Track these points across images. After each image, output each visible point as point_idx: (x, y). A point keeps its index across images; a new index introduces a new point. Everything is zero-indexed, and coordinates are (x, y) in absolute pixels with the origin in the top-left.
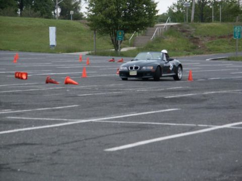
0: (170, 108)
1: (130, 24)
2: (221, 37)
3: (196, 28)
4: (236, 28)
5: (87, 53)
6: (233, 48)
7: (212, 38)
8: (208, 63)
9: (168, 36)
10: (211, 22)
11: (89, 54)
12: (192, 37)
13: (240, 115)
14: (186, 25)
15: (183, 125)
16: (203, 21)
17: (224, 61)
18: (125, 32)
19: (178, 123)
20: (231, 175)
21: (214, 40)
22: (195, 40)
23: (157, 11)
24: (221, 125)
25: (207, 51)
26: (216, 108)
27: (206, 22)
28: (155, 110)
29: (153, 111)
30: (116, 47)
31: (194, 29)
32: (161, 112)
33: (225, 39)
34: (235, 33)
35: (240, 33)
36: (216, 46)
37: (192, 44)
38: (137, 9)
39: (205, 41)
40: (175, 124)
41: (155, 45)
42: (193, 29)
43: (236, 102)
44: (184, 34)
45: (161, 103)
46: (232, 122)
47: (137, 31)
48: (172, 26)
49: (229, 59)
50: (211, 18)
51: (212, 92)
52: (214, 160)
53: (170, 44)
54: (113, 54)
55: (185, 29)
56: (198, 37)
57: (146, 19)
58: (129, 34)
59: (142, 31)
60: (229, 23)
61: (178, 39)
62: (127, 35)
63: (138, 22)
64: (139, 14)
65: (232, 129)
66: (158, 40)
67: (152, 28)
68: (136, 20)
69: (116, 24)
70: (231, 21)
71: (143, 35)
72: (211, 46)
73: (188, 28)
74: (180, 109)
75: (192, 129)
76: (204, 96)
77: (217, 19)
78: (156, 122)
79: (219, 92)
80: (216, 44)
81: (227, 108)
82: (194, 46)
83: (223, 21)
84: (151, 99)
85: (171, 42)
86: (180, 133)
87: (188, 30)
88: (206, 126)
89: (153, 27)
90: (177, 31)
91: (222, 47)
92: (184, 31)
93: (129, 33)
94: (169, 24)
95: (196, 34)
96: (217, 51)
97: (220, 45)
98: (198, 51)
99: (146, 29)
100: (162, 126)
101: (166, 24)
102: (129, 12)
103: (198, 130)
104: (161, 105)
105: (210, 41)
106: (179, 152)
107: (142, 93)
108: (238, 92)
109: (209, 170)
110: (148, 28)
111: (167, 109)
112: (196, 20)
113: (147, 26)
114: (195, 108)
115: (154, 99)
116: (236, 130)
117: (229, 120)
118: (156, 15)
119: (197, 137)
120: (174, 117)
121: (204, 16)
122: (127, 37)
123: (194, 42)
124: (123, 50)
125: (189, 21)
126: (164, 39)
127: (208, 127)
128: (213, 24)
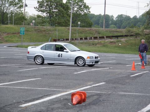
2: (13, 34)
4: (22, 29)
6: (20, 40)
7: (8, 34)
8: (5, 48)
10: (8, 24)
16: (3, 23)
17: (14, 48)
21: (9, 35)
25: (5, 41)
33: (16, 35)
34: (21, 31)
35: (24, 31)
36: (10, 39)
39: (4, 36)
49: (17, 47)
50: (8, 22)
60: (19, 26)
72: (7, 39)
77: (11, 23)
80: (9, 38)
83: (15, 24)
91: (13, 39)
96: (11, 41)
97: (12, 38)
105: (7, 36)
128: (9, 26)
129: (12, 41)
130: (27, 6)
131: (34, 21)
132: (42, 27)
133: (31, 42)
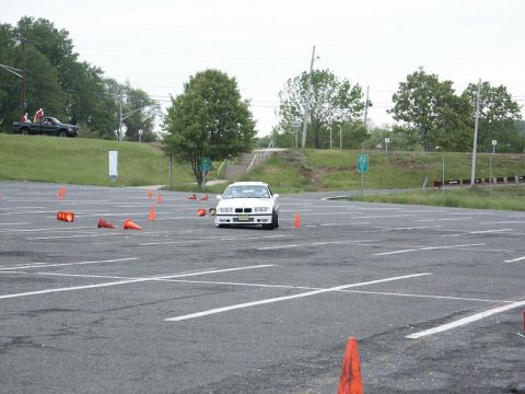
1: (220, 148)
2: (342, 169)
3: (308, 156)
4: (361, 158)
5: (160, 186)
6: (357, 184)
7: (330, 169)
8: (323, 203)
9: (271, 166)
10: (329, 148)
11: (163, 189)
12: (303, 167)
14: (294, 151)
16: (318, 146)
17: (344, 202)
18: (213, 160)
21: (332, 173)
22: (307, 172)
23: (256, 132)
25: (322, 187)
30: (200, 179)
31: (306, 157)
33: (346, 172)
34: (359, 164)
35: (366, 164)
36: (335, 181)
37: (302, 178)
38: (228, 128)
39: (320, 174)
42: (304, 157)
44: (292, 163)
47: (228, 158)
48: (275, 153)
49: (351, 199)
50: (329, 143)
53: (273, 177)
54: (194, 190)
55: (294, 157)
56: (311, 167)
57: (241, 142)
58: (218, 163)
59: (236, 159)
60: (353, 151)
61: (284, 170)
62: (214, 163)
63: (230, 146)
64: (231, 136)
66: (257, 171)
67: (249, 155)
68: (228, 144)
69: (201, 149)
70: (356, 148)
71: (236, 164)
72: (328, 181)
73: (298, 156)
77: (336, 145)
80: (332, 179)
82: (305, 180)
83: (344, 147)
85: (274, 174)
87: (298, 158)
89: (250, 153)
90: (282, 159)
91: (342, 182)
92: (292, 160)
93: (217, 160)
94: (271, 150)
95: (309, 165)
96: (336, 187)
97: (340, 180)
98: (310, 186)
99: (240, 156)
101: (268, 150)
102: (218, 132)
105: (327, 174)
110: (244, 154)
112: (308, 145)
113: (243, 152)
118: (255, 137)
121: (319, 140)
122: (215, 167)
123: (305, 175)
124: (209, 184)
125: (300, 146)
126: (265, 169)
128: (332, 151)
129: (338, 187)
130: (371, 105)
131: (387, 140)
132: (407, 153)
133: (382, 188)
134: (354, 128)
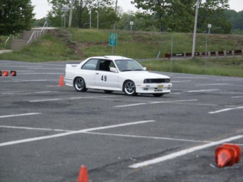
0: (31, 112)
1: (6, 26)
2: (98, 44)
3: (73, 33)
4: (112, 35)
7: (89, 44)
9: (45, 40)
10: (89, 28)
12: (69, 42)
13: (99, 121)
14: (63, 30)
15: (39, 129)
16: (81, 26)
19: (35, 127)
20: (73, 180)
21: (91, 47)
22: (72, 46)
23: (34, 15)
24: (78, 130)
25: (83, 56)
26: (78, 113)
27: (84, 28)
28: (15, 114)
29: (13, 114)
31: (72, 35)
32: (21, 116)
33: (101, 46)
34: (111, 40)
35: (115, 40)
37: (69, 49)
38: (13, 11)
39: (82, 47)
40: (30, 128)
41: (31, 49)
42: (70, 34)
43: (99, 108)
44: (61, 38)
45: (24, 107)
46: (89, 127)
47: (13, 34)
48: (49, 30)
50: (89, 24)
51: (79, 98)
52: (60, 164)
53: (46, 48)
55: (62, 34)
56: (75, 42)
57: (22, 22)
58: (5, 37)
59: (19, 34)
60: (106, 30)
61: (55, 44)
62: (2, 37)
63: (14, 25)
64: (15, 17)
65: (88, 134)
66: (35, 44)
67: (29, 32)
68: (12, 23)
70: (109, 28)
71: (19, 38)
72: (87, 52)
73: (65, 33)
74: (41, 113)
75: (47, 133)
76: (70, 101)
77: (95, 27)
78: (12, 125)
79: (85, 98)
80: (90, 51)
81: (88, 114)
82: (71, 51)
83: (99, 28)
84: (15, 103)
85: (47, 46)
86: (34, 137)
87: (66, 35)
88: (62, 130)
89: (29, 30)
90: (54, 35)
92: (61, 36)
93: (5, 35)
94: (46, 28)
95: (74, 40)
97: (96, 51)
98: (74, 56)
99: (22, 32)
100: (17, 130)
101: (43, 28)
102: (5, 14)
103: (53, 134)
104: (23, 109)
105: (87, 47)
106: (28, 156)
107: (7, 96)
108: (104, 98)
109: (53, 174)
110: (25, 31)
111: (28, 112)
112: (73, 25)
113: (24, 29)
114: (57, 113)
115: (18, 103)
116: (91, 135)
117: (87, 125)
118: (33, 18)
119: (50, 142)
120: (31, 122)
121: (82, 22)
122: (3, 40)
123: (70, 47)
125: (67, 26)
126: (41, 43)
127: (64, 132)
128: (91, 30)
131: (132, 23)
132: (145, 32)
134: (107, 13)
